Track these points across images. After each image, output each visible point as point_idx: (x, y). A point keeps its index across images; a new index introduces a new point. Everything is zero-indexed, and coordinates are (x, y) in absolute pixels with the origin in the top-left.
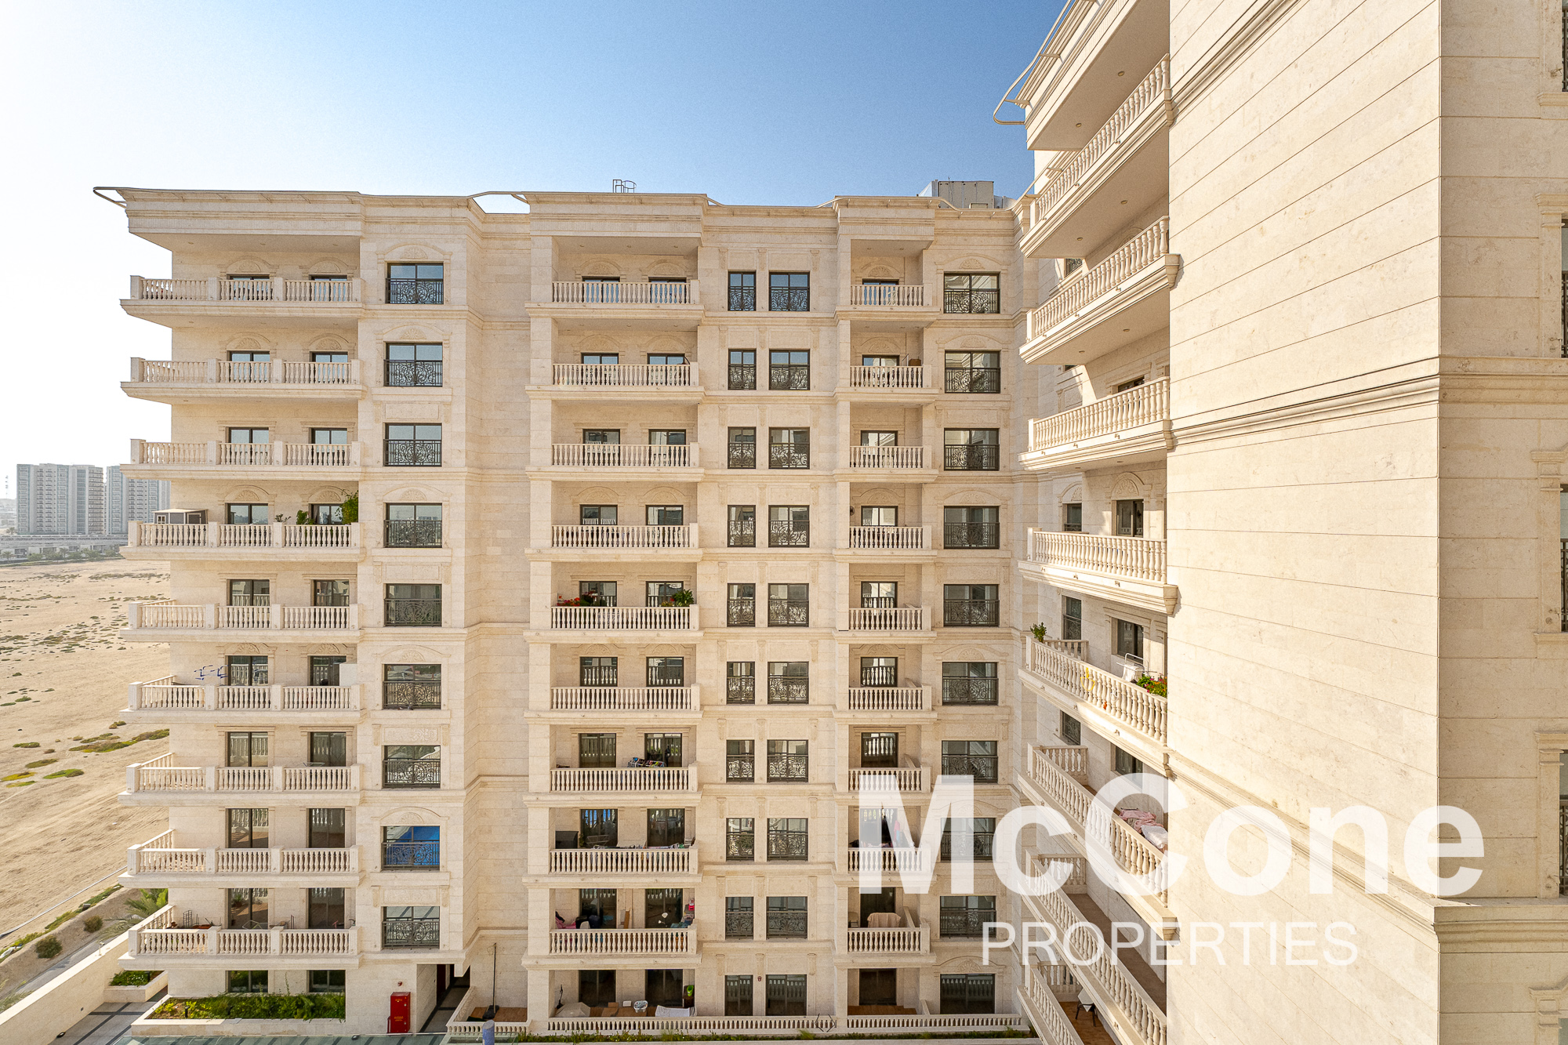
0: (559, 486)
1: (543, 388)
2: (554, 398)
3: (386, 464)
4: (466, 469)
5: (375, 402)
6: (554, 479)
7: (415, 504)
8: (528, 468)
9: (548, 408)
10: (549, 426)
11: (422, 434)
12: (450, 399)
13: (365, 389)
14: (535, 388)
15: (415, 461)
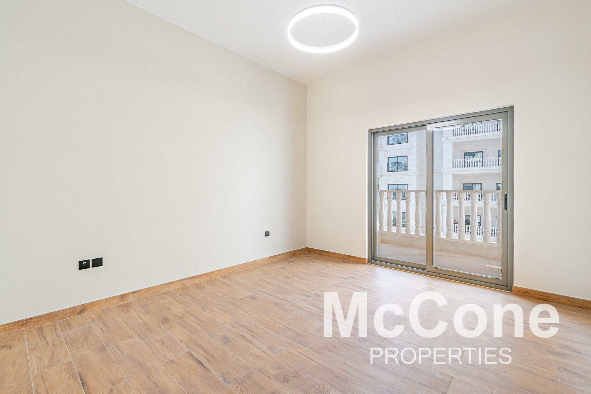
0: (455, 176)
1: (449, 138)
2: (453, 142)
3: (388, 171)
4: (417, 171)
5: (385, 151)
6: (454, 173)
7: (397, 184)
8: (442, 170)
9: (451, 146)
10: (451, 153)
11: (400, 160)
12: (410, 147)
13: (382, 147)
14: (445, 139)
15: (398, 170)
